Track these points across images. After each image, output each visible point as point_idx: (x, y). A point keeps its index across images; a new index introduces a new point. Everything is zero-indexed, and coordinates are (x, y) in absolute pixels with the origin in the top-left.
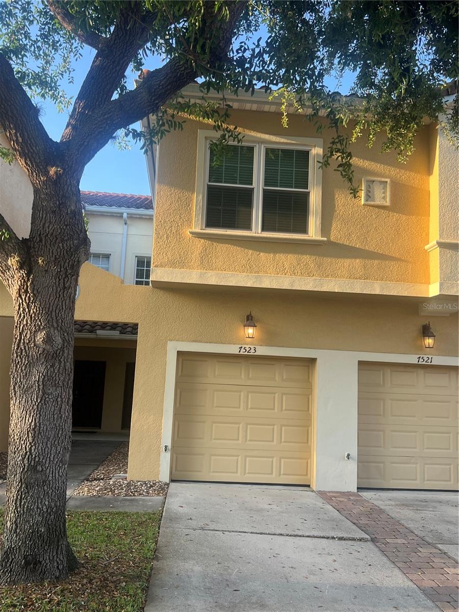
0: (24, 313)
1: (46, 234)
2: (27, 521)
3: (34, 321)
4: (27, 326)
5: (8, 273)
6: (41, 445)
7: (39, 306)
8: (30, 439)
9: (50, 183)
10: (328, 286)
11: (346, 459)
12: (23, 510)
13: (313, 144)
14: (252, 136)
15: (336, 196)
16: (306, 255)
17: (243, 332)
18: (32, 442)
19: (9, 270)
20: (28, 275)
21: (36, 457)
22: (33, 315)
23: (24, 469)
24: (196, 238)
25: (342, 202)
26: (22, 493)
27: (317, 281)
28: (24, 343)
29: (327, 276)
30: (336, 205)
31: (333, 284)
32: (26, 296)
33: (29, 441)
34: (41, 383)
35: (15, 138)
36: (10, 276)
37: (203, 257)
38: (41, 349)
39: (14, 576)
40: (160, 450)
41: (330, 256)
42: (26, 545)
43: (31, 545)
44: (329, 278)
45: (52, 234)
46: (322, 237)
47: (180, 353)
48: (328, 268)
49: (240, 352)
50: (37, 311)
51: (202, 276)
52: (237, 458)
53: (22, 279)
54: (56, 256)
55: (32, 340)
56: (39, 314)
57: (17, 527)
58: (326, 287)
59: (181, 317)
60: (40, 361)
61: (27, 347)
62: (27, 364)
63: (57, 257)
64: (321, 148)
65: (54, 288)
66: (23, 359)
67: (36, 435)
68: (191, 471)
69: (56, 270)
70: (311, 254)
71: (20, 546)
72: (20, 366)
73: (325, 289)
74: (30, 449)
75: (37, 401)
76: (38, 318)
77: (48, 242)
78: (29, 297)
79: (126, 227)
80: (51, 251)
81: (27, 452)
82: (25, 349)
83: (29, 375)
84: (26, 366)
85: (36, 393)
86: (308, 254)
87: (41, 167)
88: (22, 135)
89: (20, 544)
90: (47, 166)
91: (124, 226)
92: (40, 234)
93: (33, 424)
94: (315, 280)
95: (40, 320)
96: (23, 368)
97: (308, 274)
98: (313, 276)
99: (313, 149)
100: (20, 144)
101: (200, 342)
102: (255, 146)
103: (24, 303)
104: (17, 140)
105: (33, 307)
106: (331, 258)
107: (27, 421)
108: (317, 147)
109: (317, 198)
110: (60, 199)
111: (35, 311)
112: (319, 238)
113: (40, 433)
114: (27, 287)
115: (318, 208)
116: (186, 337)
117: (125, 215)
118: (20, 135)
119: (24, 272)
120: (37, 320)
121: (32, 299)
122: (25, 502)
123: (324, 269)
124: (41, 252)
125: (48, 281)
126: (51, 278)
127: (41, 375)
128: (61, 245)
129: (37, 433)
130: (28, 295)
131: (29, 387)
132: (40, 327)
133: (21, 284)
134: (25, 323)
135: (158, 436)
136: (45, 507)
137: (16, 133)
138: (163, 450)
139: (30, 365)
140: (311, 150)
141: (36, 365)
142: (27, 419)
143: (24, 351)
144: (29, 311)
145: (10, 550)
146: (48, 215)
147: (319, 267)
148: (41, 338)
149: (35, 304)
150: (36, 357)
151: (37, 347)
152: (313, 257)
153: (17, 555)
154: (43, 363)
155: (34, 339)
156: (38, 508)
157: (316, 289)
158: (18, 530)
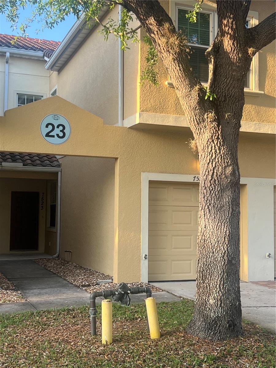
0: (215, 154)
1: (230, 95)
2: (227, 299)
3: (223, 160)
4: (218, 163)
5: (202, 124)
6: (233, 246)
7: (226, 149)
8: (227, 242)
9: (243, 59)
10: (264, 129)
11: (267, 257)
12: (225, 291)
13: (251, 16)
14: (209, 6)
15: (268, 59)
16: (249, 104)
17: (196, 165)
18: (228, 244)
19: (204, 121)
20: (218, 126)
21: (231, 254)
22: (223, 155)
23: (224, 263)
24: (172, 88)
25: (272, 63)
26: (224, 279)
27: (257, 125)
28: (217, 175)
29: (263, 121)
30: (268, 65)
31: (267, 127)
32: (218, 141)
33: (225, 243)
34: (230, 203)
35: (230, 25)
36: (204, 126)
37: (176, 103)
38: (229, 180)
39: (222, 335)
40: (140, 258)
41: (265, 106)
42: (228, 314)
43: (231, 314)
44: (265, 123)
45: (234, 96)
46: (259, 91)
47: (151, 182)
48: (264, 115)
49: (194, 180)
50: (225, 152)
51: (177, 119)
52: (190, 262)
53: (214, 129)
54: (234, 112)
55: (223, 173)
56: (226, 154)
57: (222, 302)
58: (263, 130)
59: (150, 153)
60: (228, 188)
61: (219, 178)
62: (219, 190)
63: (236, 112)
64: (257, 19)
65: (233, 135)
66: (216, 186)
67: (230, 239)
68: (160, 274)
69: (235, 122)
70: (253, 104)
71: (224, 315)
72: (214, 192)
73: (262, 131)
74: (227, 249)
75: (229, 216)
76: (226, 157)
77: (230, 101)
78: (220, 142)
79: (7, 65)
80: (231, 108)
81: (225, 251)
82: (218, 179)
83: (221, 198)
84: (219, 192)
85: (227, 210)
86: (251, 104)
87: (242, 47)
88: (236, 24)
89: (224, 313)
90: (245, 46)
91: (6, 64)
92: (225, 95)
93: (228, 232)
94: (256, 124)
95: (227, 159)
96: (217, 193)
97: (251, 119)
98: (254, 121)
99: (251, 20)
100: (234, 30)
101: (165, 173)
102: (211, 14)
103: (216, 146)
104: (232, 26)
105: (222, 150)
106: (266, 108)
107: (222, 231)
108: (255, 18)
109: (256, 60)
110: (245, 71)
111: (224, 151)
112: (258, 91)
113: (232, 238)
114: (219, 135)
115: (256, 67)
116: (155, 169)
117: (8, 54)
118: (235, 23)
119: (216, 123)
120: (225, 159)
121: (222, 143)
122: (226, 286)
123: (261, 116)
124: (225, 109)
125: (229, 131)
126: (231, 128)
127: (230, 198)
128: (237, 104)
129: (231, 238)
130: (219, 140)
131: (222, 206)
132: (228, 164)
133: (214, 132)
134: (217, 160)
135: (138, 247)
136: (236, 288)
137: (232, 22)
138: (142, 259)
139: (222, 190)
140: (250, 20)
141: (225, 191)
142: (222, 228)
143: (217, 181)
144: (220, 153)
145: (218, 318)
146: (234, 82)
147: (258, 114)
148: (229, 172)
149: (224, 147)
150: (225, 185)
151: (226, 178)
152: (254, 107)
153: (223, 321)
154: (229, 189)
155: (225, 172)
156: (233, 289)
157: (256, 132)
158: (222, 305)
